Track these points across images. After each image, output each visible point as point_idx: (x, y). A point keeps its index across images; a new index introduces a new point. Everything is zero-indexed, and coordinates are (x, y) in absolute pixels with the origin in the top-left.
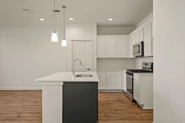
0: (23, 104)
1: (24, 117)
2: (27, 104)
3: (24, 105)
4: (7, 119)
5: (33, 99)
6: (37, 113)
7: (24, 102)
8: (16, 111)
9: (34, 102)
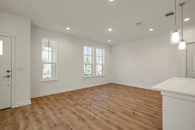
0: (136, 100)
1: (139, 116)
2: (140, 101)
3: (138, 101)
4: (125, 113)
5: (143, 98)
6: (150, 115)
7: (136, 99)
8: (131, 106)
9: (145, 101)
